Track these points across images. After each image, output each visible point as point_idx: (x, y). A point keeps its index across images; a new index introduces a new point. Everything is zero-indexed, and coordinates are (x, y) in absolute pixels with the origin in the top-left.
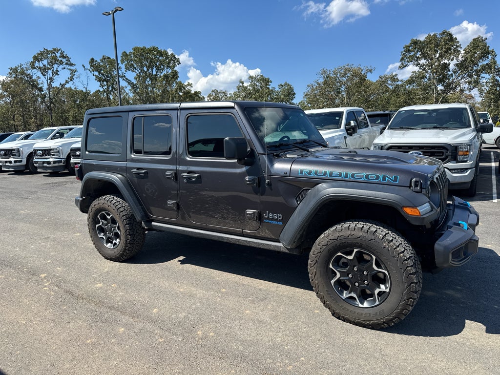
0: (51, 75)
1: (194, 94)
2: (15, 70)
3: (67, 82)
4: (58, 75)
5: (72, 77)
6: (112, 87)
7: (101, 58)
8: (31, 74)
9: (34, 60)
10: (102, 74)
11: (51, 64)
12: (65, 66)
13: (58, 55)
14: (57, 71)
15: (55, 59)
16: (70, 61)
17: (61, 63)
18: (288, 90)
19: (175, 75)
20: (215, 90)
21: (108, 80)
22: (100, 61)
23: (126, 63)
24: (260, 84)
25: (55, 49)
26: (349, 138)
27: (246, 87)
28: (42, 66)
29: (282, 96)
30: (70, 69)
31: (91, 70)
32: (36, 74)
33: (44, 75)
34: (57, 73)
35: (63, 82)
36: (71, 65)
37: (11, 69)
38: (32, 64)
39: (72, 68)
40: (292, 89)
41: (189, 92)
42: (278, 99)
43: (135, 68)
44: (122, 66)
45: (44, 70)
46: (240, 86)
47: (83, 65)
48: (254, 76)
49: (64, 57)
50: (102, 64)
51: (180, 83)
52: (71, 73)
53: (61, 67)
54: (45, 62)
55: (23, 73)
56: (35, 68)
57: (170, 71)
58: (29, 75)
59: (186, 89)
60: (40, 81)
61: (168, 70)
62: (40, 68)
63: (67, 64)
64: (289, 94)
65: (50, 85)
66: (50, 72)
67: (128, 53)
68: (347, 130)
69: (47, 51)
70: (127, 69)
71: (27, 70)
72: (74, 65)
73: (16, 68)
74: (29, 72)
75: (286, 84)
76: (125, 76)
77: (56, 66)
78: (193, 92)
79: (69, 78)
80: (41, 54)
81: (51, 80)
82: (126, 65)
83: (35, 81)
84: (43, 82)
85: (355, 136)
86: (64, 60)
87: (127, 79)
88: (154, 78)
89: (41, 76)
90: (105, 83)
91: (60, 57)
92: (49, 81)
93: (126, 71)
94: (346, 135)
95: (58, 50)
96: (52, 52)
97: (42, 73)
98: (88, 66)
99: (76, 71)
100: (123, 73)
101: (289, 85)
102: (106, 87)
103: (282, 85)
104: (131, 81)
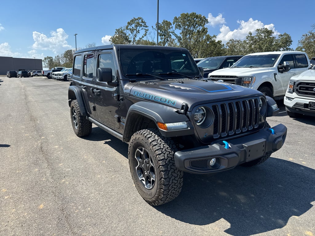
0: (136, 32)
1: (217, 43)
2: (118, 30)
3: (143, 37)
4: (139, 33)
5: (146, 34)
6: (167, 39)
7: (163, 21)
8: (126, 33)
9: (128, 24)
10: (163, 32)
11: (136, 26)
12: (143, 27)
13: (140, 21)
14: (139, 30)
15: (138, 23)
16: (146, 25)
17: (141, 25)
18: (286, 38)
19: (204, 31)
20: (232, 39)
21: (165, 35)
22: (162, 24)
23: (176, 24)
24: (264, 35)
25: (139, 18)
26: (279, 76)
27: (253, 37)
28: (131, 28)
29: (281, 43)
30: (145, 29)
31: (156, 29)
32: (128, 33)
33: (132, 33)
34: (138, 32)
35: (141, 37)
36: (146, 27)
37: (117, 30)
38: (127, 27)
39: (146, 28)
40: (289, 38)
41: (214, 41)
42: (277, 45)
43: (181, 27)
44: (174, 26)
45: (132, 30)
46: (249, 36)
47: (152, 27)
48: (260, 29)
49: (143, 22)
50: (163, 25)
51: (208, 35)
52: (146, 31)
53: (141, 28)
54: (133, 25)
55: (122, 32)
56: (128, 29)
57: (202, 28)
58: (125, 33)
59: (212, 39)
60: (130, 37)
61: (200, 27)
62: (130, 29)
63: (144, 26)
64: (287, 41)
65: (134, 39)
66: (135, 31)
67: (178, 18)
68: (279, 68)
69: (135, 19)
70: (176, 27)
71: (124, 30)
72: (148, 27)
73: (119, 30)
74: (125, 31)
75: (285, 34)
76: (174, 32)
77: (138, 28)
78: (216, 41)
79: (144, 35)
80: (132, 21)
81: (135, 36)
82: (176, 25)
83: (127, 36)
84: (131, 38)
85: (286, 74)
86: (143, 24)
87: (175, 34)
88: (191, 33)
89: (131, 34)
90: (163, 37)
91: (141, 22)
92: (134, 36)
93: (175, 29)
94: (277, 72)
95: (140, 18)
96: (137, 19)
97: (131, 32)
98: (155, 27)
99: (148, 30)
100: (173, 30)
101: (287, 35)
102: (163, 40)
103: (282, 35)
104: (177, 35)
